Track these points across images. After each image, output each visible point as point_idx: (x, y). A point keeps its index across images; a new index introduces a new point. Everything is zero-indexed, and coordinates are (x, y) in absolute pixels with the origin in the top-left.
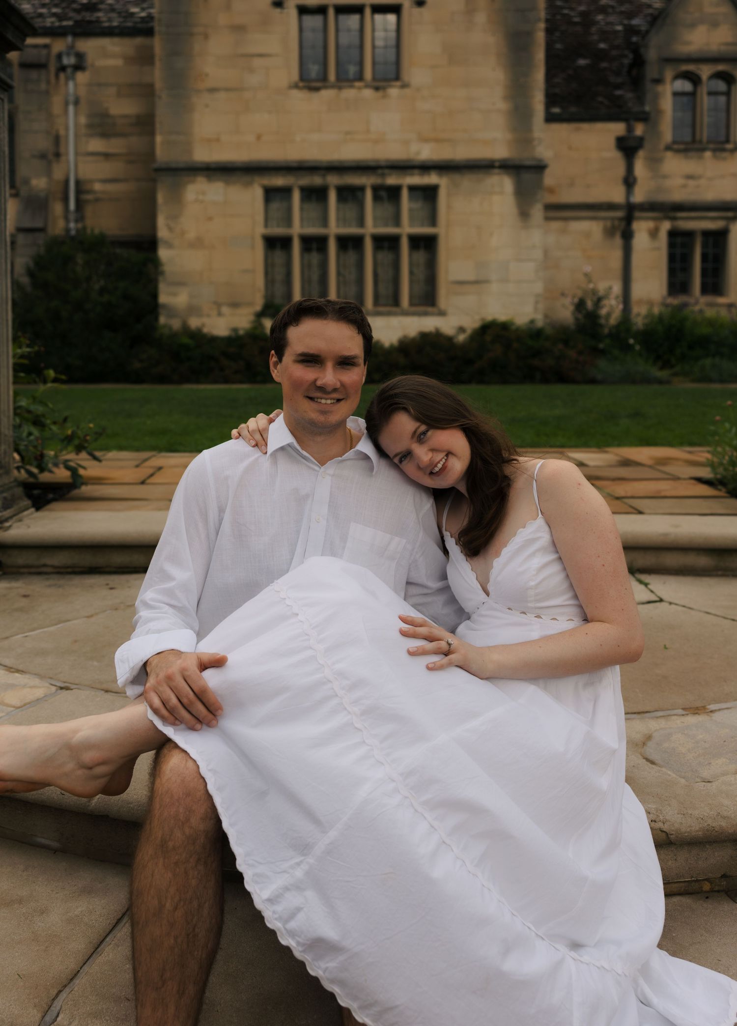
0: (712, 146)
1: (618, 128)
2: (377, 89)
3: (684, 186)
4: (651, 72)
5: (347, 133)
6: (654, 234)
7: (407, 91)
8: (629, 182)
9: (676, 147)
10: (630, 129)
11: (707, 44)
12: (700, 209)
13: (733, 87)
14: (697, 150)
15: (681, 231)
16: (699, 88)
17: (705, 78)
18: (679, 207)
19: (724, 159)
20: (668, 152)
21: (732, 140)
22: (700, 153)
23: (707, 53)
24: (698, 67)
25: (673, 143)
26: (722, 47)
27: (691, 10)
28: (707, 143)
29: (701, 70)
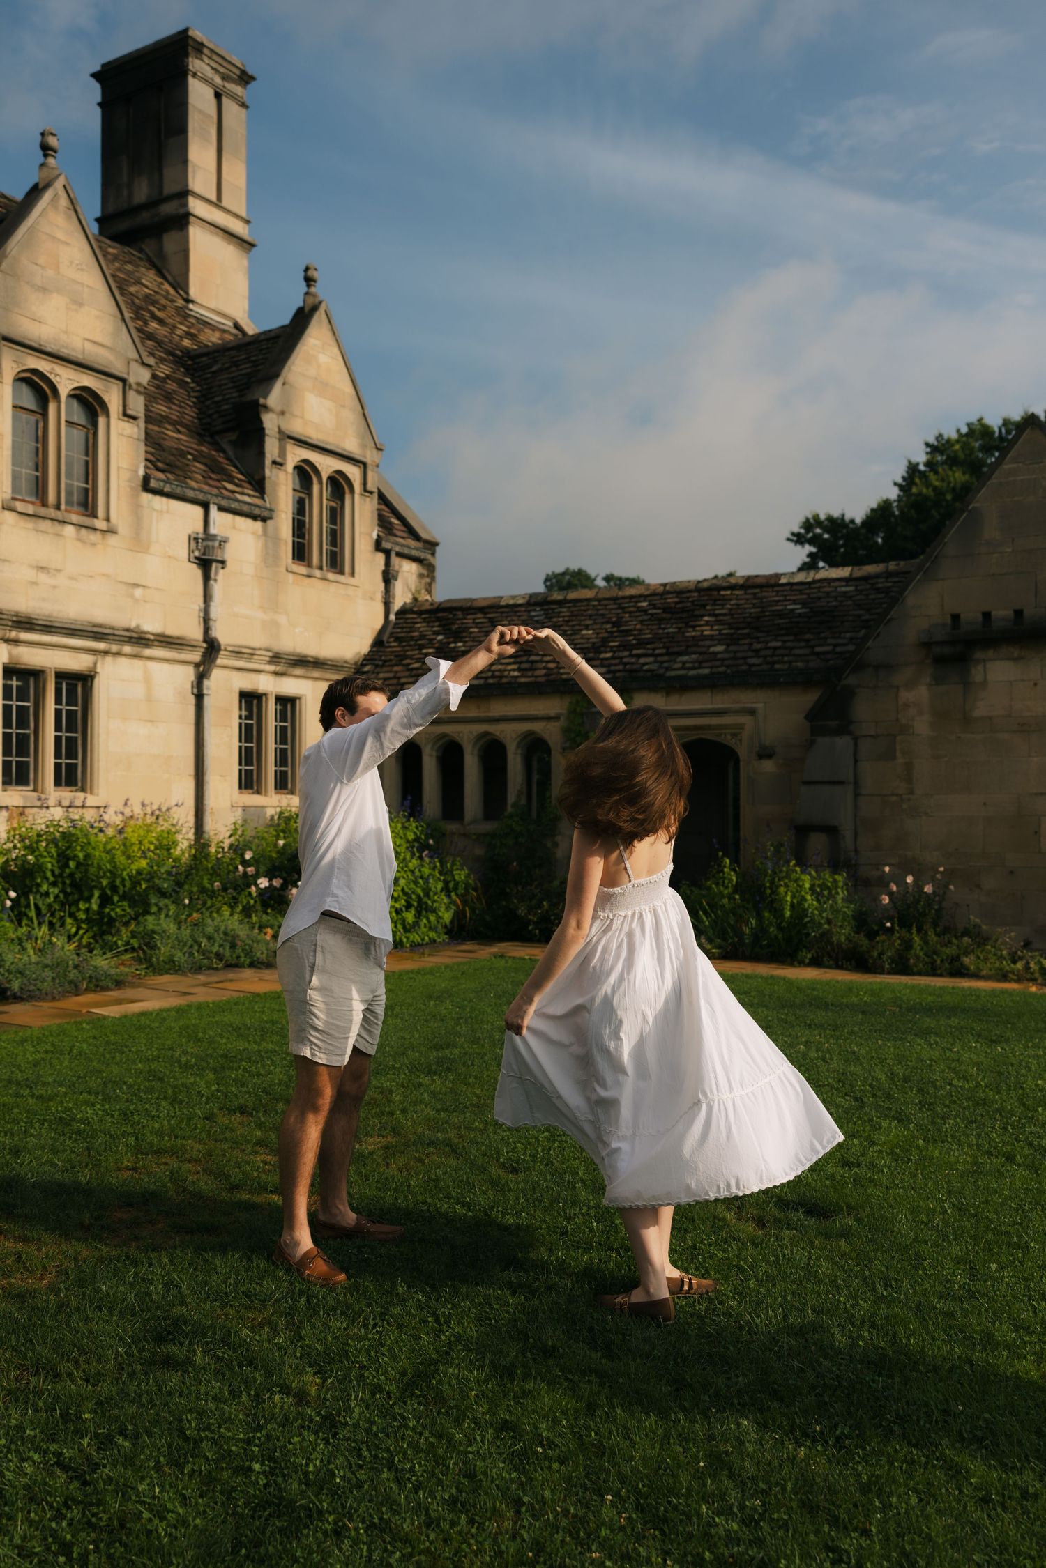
0: (74, 518)
3: (34, 583)
9: (20, 506)
11: (66, 332)
12: (59, 630)
13: (101, 421)
14: (52, 519)
15: (23, 667)
16: (52, 408)
17: (64, 392)
18: (27, 623)
19: (93, 545)
20: (7, 513)
21: (101, 512)
22: (58, 527)
23: (67, 348)
24: (53, 369)
25: (14, 499)
26: (88, 346)
27: (41, 261)
28: (66, 511)
29: (57, 375)
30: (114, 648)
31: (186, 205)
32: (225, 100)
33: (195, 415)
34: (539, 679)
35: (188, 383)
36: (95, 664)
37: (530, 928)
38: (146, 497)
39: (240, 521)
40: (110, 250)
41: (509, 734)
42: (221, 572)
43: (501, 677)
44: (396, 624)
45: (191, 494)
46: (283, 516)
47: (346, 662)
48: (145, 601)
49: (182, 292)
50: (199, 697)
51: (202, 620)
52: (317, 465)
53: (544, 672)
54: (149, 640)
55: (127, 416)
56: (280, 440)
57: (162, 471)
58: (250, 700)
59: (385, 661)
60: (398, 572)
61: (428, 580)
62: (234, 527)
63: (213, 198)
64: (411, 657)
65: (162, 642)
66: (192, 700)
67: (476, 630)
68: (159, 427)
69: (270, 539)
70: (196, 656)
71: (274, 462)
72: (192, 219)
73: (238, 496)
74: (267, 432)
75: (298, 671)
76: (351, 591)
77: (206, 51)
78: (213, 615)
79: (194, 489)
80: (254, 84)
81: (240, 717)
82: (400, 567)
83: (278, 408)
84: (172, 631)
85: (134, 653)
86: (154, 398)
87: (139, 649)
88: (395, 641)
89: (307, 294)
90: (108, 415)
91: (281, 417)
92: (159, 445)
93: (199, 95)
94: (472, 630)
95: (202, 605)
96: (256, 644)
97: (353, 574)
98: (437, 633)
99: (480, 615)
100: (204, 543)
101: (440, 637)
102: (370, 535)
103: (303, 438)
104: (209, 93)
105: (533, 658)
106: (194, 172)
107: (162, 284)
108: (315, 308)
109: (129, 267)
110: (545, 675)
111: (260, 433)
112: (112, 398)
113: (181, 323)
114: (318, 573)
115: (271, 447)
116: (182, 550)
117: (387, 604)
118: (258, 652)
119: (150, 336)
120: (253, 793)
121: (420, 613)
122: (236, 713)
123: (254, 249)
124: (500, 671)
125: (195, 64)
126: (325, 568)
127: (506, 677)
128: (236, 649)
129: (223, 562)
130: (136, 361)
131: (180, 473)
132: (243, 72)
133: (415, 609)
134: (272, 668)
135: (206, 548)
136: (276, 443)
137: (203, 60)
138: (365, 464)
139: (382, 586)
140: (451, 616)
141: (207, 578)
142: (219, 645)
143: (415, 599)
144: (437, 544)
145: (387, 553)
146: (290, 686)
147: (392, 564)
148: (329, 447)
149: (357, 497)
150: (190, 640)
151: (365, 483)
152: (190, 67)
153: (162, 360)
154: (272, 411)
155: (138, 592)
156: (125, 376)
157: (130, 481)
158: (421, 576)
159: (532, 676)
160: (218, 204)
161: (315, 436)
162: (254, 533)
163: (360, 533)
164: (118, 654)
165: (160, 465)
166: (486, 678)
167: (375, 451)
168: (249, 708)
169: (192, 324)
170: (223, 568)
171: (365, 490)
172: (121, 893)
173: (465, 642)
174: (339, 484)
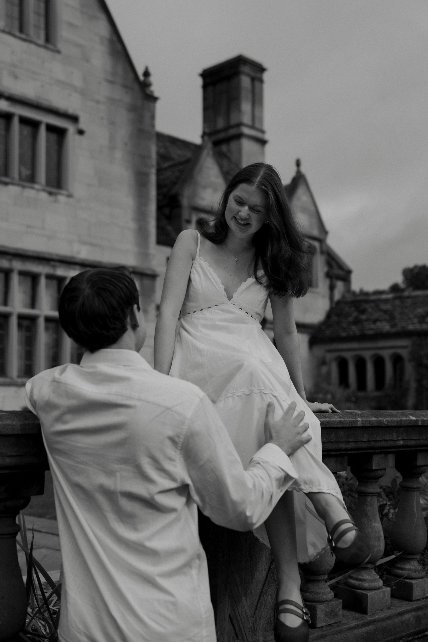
2: (50, 194)
5: (28, 226)
7: (71, 200)
27: (204, 177)
31: (241, 130)
32: (255, 82)
34: (399, 331)
41: (386, 354)
43: (383, 331)
44: (335, 308)
47: (314, 325)
53: (401, 326)
60: (336, 286)
63: (251, 125)
72: (242, 136)
76: (316, 295)
77: (247, 63)
80: (266, 72)
82: (337, 283)
89: (297, 170)
93: (245, 82)
97: (317, 287)
99: (373, 304)
102: (324, 271)
104: (249, 80)
105: (396, 321)
106: (244, 114)
108: (300, 177)
110: (401, 329)
117: (331, 298)
124: (382, 327)
125: (243, 69)
133: (344, 301)
137: (245, 67)
138: (321, 240)
139: (329, 292)
143: (343, 297)
144: (351, 272)
145: (331, 278)
147: (333, 282)
149: (318, 255)
152: (241, 71)
158: (344, 287)
159: (396, 329)
160: (252, 127)
163: (319, 270)
166: (376, 331)
171: (322, 252)
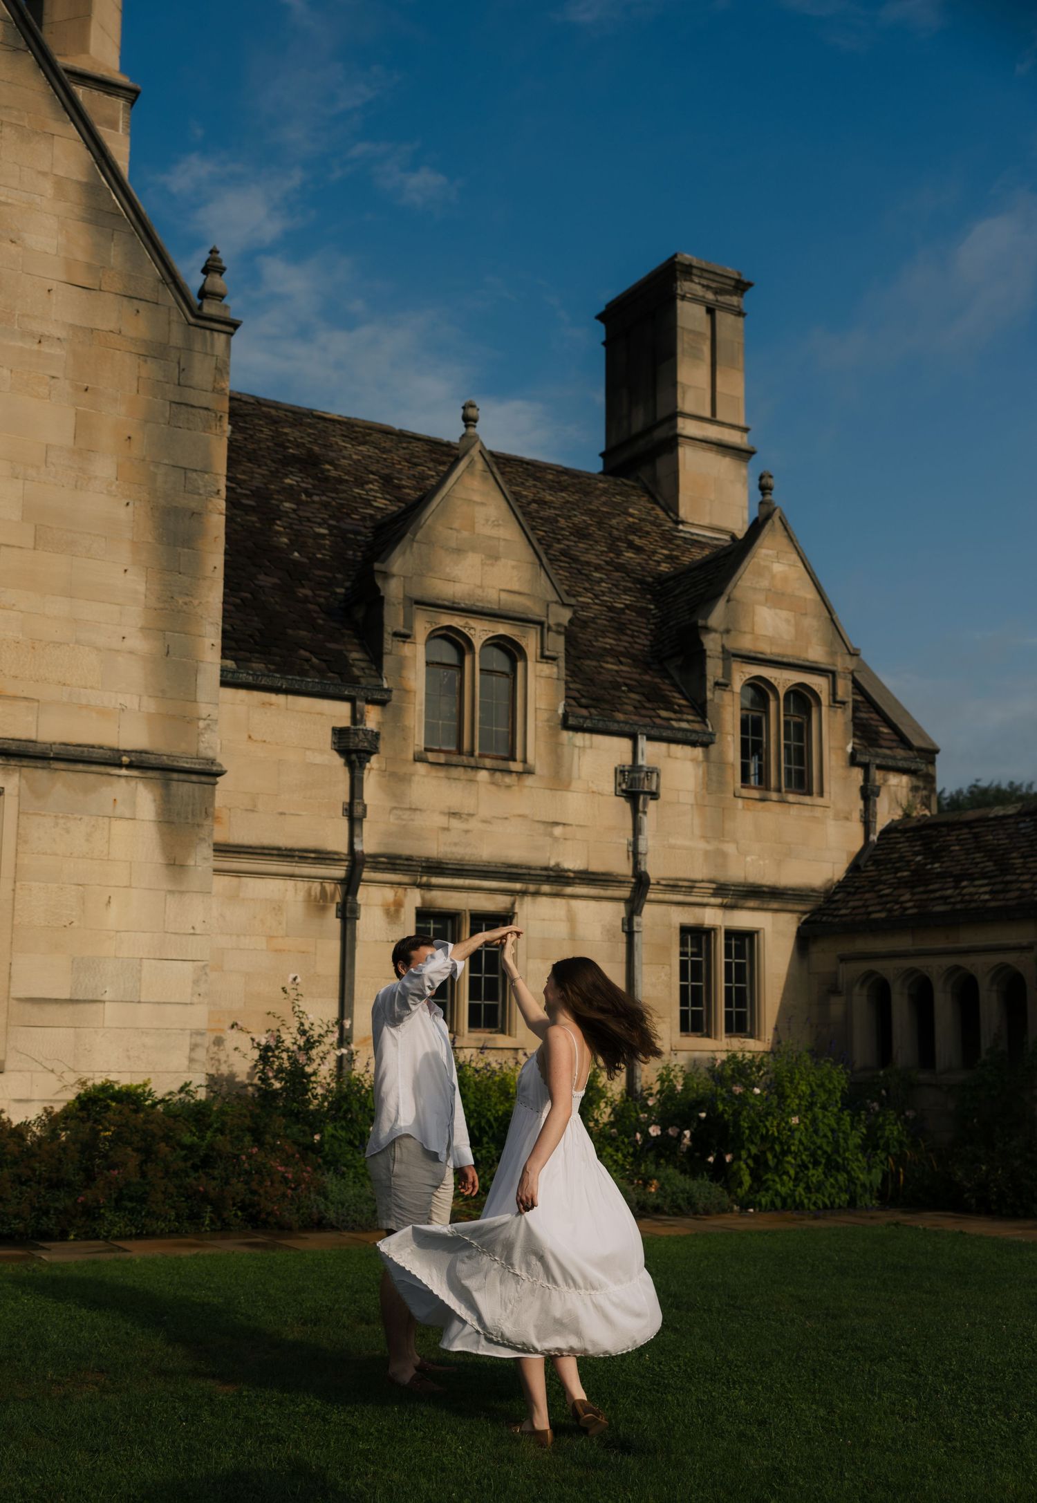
0: (488, 762)
1: (339, 712)
3: (447, 829)
4: (393, 619)
6: (393, 911)
8: (354, 814)
9: (431, 757)
10: (356, 717)
11: (481, 587)
12: (470, 873)
13: (520, 665)
14: (465, 766)
15: (437, 910)
16: (468, 660)
17: (478, 644)
18: (437, 868)
19: (508, 787)
20: (419, 765)
21: (519, 755)
22: (470, 773)
23: (481, 601)
24: (467, 623)
25: (426, 750)
26: (504, 596)
27: (456, 525)
28: (481, 756)
29: (471, 628)
30: (532, 888)
31: (675, 426)
32: (719, 315)
33: (647, 643)
34: (1010, 903)
35: (651, 610)
36: (513, 904)
37: (966, 1196)
38: (566, 735)
39: (677, 749)
40: (601, 485)
41: (980, 966)
42: (652, 804)
43: (970, 901)
44: (878, 845)
45: (615, 727)
46: (730, 738)
47: (813, 890)
48: (565, 839)
49: (672, 515)
50: (630, 934)
51: (631, 854)
52: (772, 681)
53: (1017, 893)
54: (568, 878)
55: (545, 658)
56: (724, 660)
57: (586, 707)
58: (695, 936)
59: (858, 888)
60: (879, 787)
61: (925, 793)
62: (669, 756)
63: (707, 414)
64: (884, 883)
65: (584, 879)
66: (623, 937)
67: (957, 848)
68: (598, 661)
69: (713, 767)
70: (625, 892)
71: (717, 684)
72: (680, 440)
73: (674, 723)
74: (708, 653)
75: (751, 904)
76: (818, 812)
77: (695, 271)
78: (642, 848)
79: (618, 722)
80: (751, 290)
81: (683, 954)
82: (886, 781)
83: (722, 628)
84: (596, 867)
85: (554, 891)
86: (603, 632)
87: (559, 888)
88: (872, 865)
89: (761, 503)
90: (526, 660)
91: (725, 636)
92: (591, 680)
93: (690, 316)
94: (953, 848)
95: (631, 839)
96: (697, 875)
97: (821, 794)
98: (916, 854)
99: (966, 831)
100: (631, 776)
101: (919, 858)
102: (844, 749)
103: (752, 654)
104: (699, 311)
105: (1009, 878)
106: (684, 393)
107: (653, 509)
108: (768, 517)
109: (618, 499)
110: (1019, 897)
111: (700, 655)
112: (531, 643)
113: (662, 548)
114: (774, 796)
115: (714, 669)
116: (608, 785)
117: (867, 820)
118: (698, 885)
119: (620, 568)
120: (702, 1036)
121: (905, 831)
122: (676, 950)
123: (754, 457)
124: (971, 894)
125: (684, 286)
126: (783, 789)
127: (975, 901)
128: (671, 883)
129: (654, 795)
130: (556, 602)
131: (606, 706)
132: (738, 282)
133: (900, 828)
134: (718, 901)
135: (633, 779)
136: (720, 663)
137: (692, 281)
138: (833, 673)
139: (861, 804)
140: (935, 833)
141: (635, 811)
142: (648, 879)
143: (907, 815)
144: (937, 751)
145: (866, 767)
146: (744, 919)
147: (871, 778)
148: (785, 660)
149: (824, 709)
150: (618, 875)
151: (834, 693)
152: (679, 291)
153: (626, 590)
154: (715, 631)
155: (558, 831)
156: (544, 619)
157: (548, 721)
158: (914, 789)
159: (1003, 899)
160: (713, 420)
161: (767, 649)
162: (692, 760)
163: (830, 748)
164: (537, 894)
165: (583, 701)
166: (954, 903)
167: (848, 658)
168: (697, 943)
169: (678, 546)
170: (651, 799)
171: (835, 701)
172: (490, 1134)
173: (943, 862)
174: (802, 699)
